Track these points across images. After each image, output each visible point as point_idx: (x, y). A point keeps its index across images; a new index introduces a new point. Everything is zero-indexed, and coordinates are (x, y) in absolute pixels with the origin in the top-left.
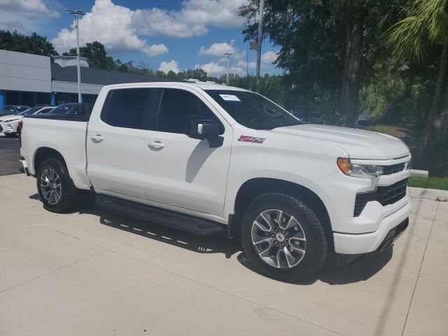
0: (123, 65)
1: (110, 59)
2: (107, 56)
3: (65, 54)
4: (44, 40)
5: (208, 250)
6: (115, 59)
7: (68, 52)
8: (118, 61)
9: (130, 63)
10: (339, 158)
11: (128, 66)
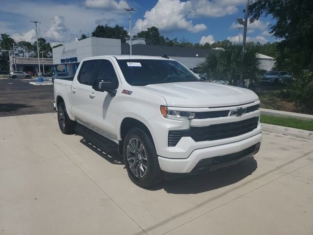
0: (170, 41)
1: (162, 37)
2: (160, 35)
3: (134, 37)
4: (122, 28)
5: (119, 162)
6: (165, 38)
7: (136, 35)
8: (167, 39)
9: (175, 39)
10: (161, 106)
11: (174, 42)
